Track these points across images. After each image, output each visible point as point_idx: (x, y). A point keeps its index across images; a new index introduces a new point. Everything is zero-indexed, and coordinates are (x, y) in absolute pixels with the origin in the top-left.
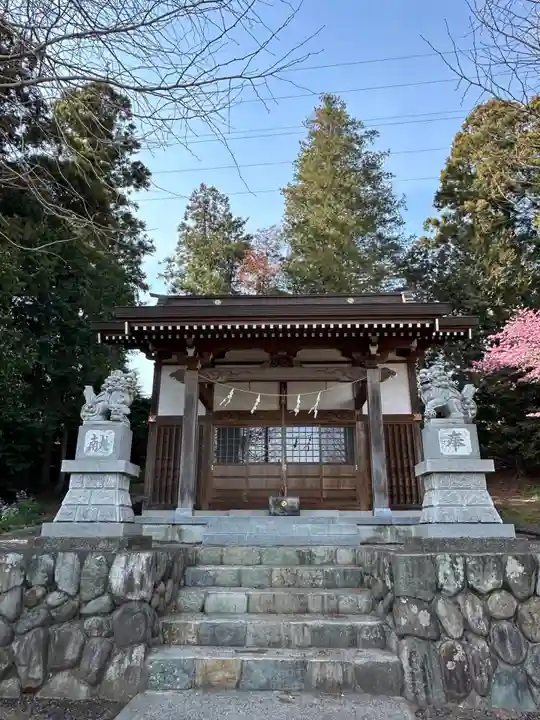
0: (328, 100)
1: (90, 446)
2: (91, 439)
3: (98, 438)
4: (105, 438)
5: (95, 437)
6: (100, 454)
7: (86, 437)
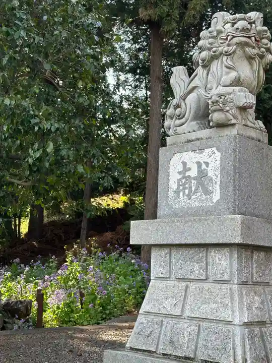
1: (178, 188)
2: (180, 173)
3: (190, 169)
4: (204, 166)
5: (186, 168)
6: (197, 204)
7: (172, 168)
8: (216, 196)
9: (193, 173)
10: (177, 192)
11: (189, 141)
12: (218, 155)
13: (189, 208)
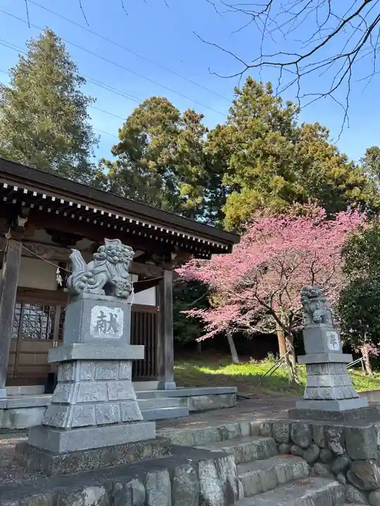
0: (51, 34)
1: (97, 326)
2: (99, 317)
3: (105, 316)
4: (114, 316)
5: (103, 316)
6: (109, 337)
7: (92, 314)
8: (121, 333)
9: (108, 318)
10: (96, 328)
11: (99, 300)
12: (122, 312)
13: (104, 339)
